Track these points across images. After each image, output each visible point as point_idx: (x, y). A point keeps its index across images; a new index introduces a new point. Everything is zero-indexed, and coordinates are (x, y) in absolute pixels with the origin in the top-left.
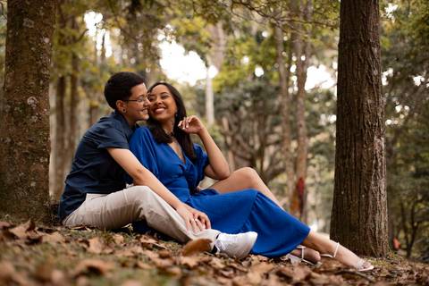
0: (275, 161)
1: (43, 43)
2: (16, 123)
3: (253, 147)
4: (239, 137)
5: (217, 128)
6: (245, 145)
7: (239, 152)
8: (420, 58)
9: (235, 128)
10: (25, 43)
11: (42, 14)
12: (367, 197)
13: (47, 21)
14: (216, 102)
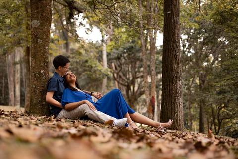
0: (141, 87)
1: (46, 49)
2: (37, 80)
3: (129, 79)
4: (121, 74)
5: (109, 70)
6: (125, 78)
7: (121, 82)
8: (217, 31)
9: (119, 69)
10: (39, 49)
11: (45, 37)
12: (174, 106)
13: (46, 40)
14: (108, 54)
